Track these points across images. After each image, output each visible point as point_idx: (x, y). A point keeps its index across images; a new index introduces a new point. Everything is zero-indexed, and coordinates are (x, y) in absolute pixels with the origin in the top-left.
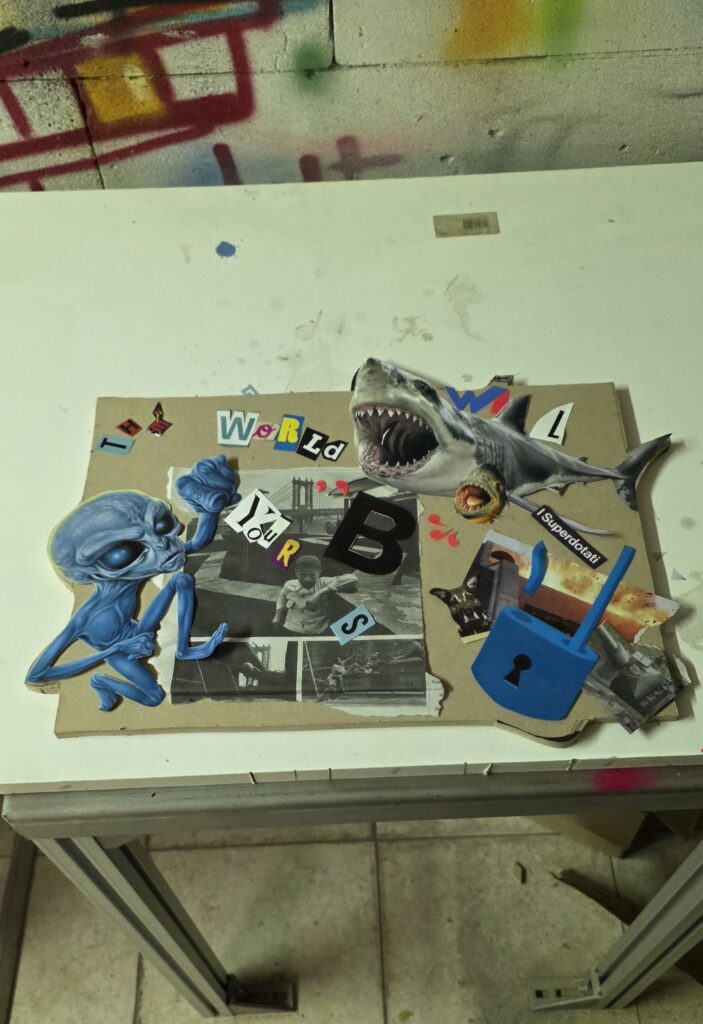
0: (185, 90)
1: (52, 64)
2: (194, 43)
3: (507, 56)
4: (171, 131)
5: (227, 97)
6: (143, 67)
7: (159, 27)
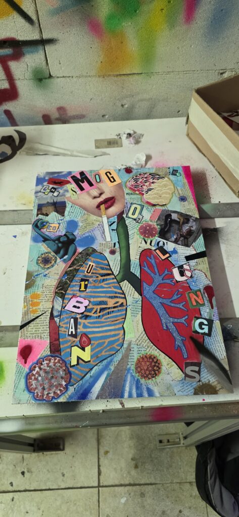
3: (125, 73)
5: (5, 90)
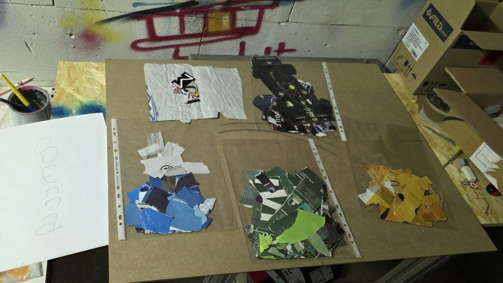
0: (239, 24)
1: (201, 12)
2: (249, 11)
4: (230, 36)
5: (252, 28)
6: (229, 16)
7: (240, 5)
